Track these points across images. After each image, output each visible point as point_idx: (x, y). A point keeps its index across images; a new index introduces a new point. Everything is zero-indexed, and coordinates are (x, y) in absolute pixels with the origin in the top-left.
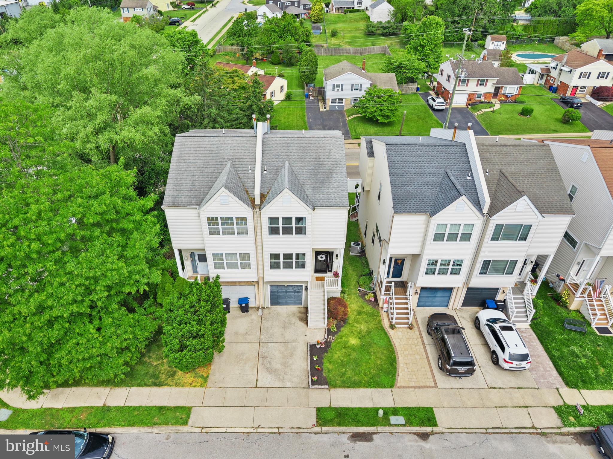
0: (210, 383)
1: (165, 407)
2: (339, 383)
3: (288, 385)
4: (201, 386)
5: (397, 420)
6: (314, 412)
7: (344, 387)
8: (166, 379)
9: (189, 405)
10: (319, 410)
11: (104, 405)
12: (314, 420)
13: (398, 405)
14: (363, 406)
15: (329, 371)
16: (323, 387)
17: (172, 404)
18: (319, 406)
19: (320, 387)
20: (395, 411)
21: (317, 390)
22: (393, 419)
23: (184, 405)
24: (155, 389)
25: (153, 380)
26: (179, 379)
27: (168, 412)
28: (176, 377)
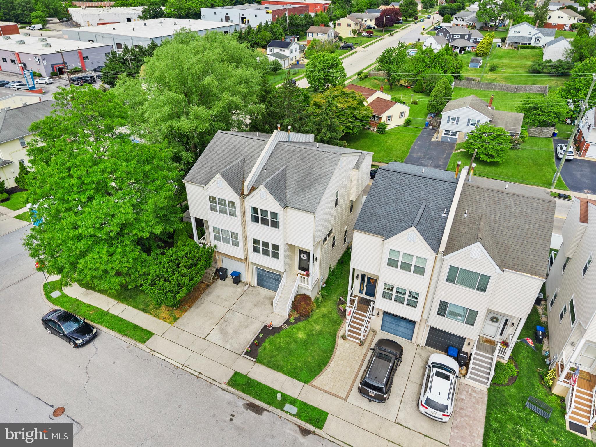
0: (176, 324)
1: (139, 327)
2: (265, 361)
3: (228, 346)
4: (169, 323)
5: (290, 408)
6: (232, 373)
7: (267, 366)
8: (152, 309)
9: (153, 332)
10: (236, 374)
11: (108, 311)
12: (227, 379)
13: (300, 399)
14: (271, 386)
15: (265, 349)
16: (252, 359)
17: (144, 327)
18: (238, 371)
19: (249, 358)
20: (294, 402)
21: (245, 360)
22: (288, 407)
23: (150, 330)
24: (142, 313)
25: (144, 306)
26: (159, 313)
27: (139, 331)
28: (158, 311)
